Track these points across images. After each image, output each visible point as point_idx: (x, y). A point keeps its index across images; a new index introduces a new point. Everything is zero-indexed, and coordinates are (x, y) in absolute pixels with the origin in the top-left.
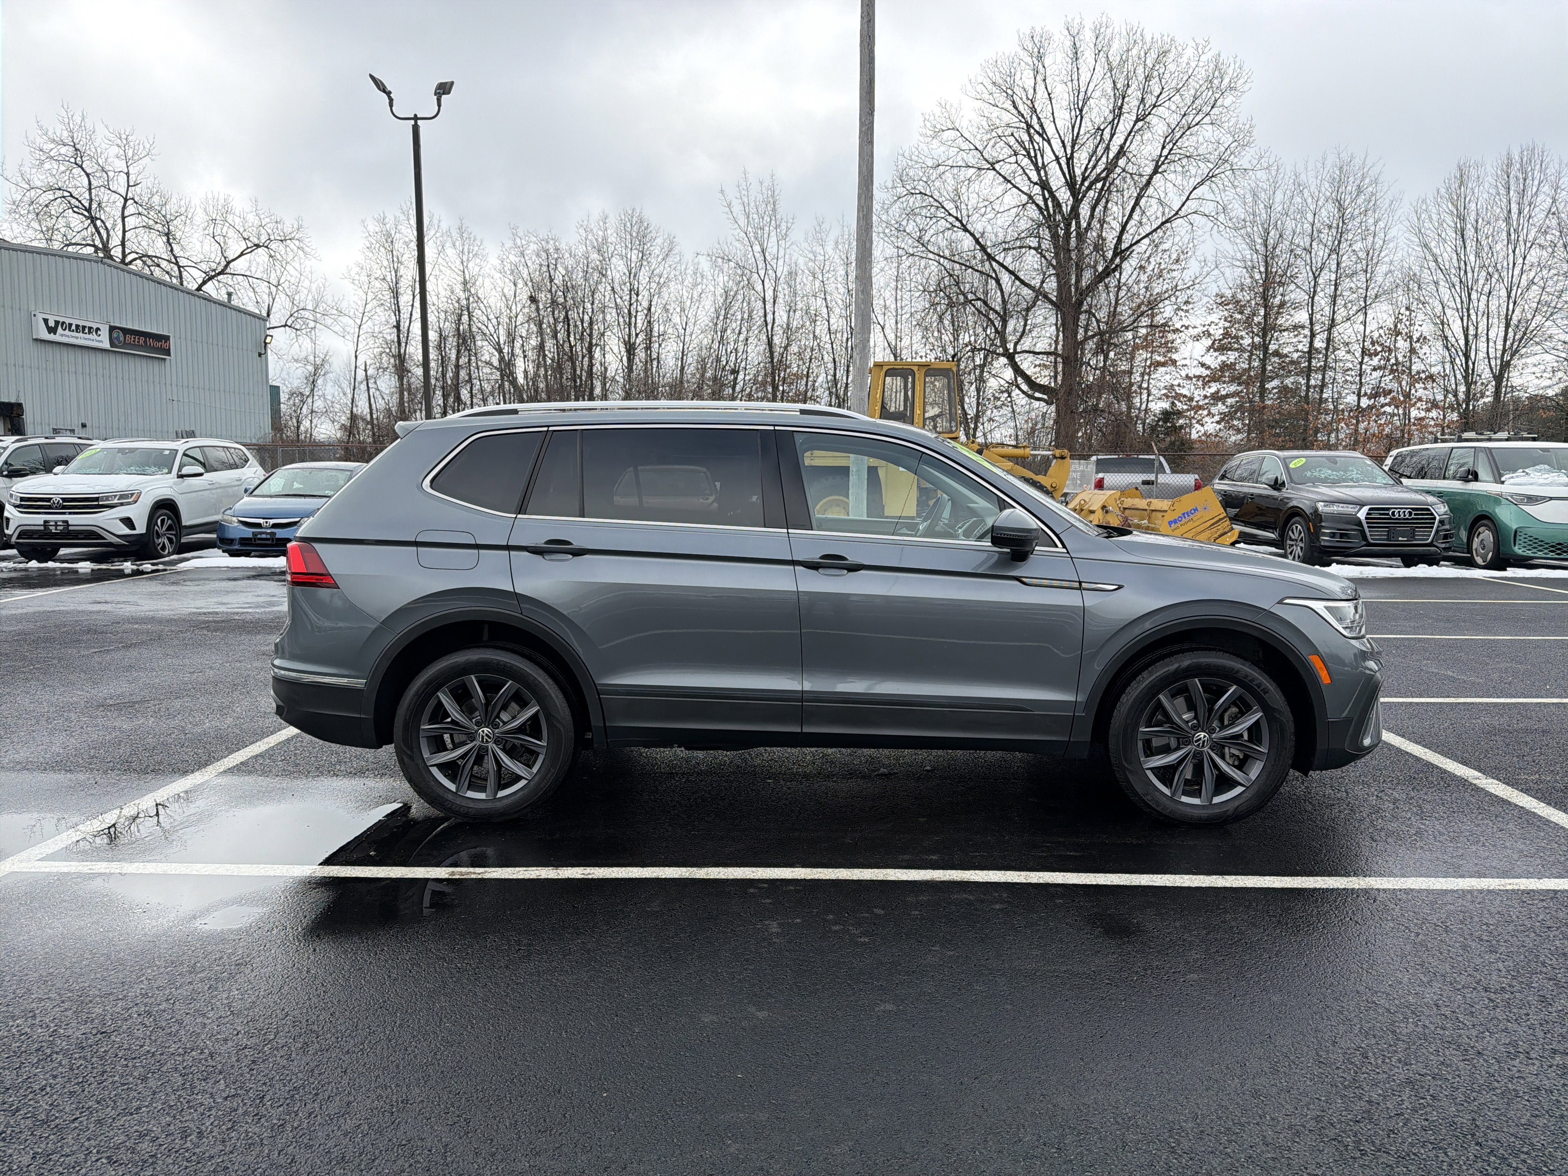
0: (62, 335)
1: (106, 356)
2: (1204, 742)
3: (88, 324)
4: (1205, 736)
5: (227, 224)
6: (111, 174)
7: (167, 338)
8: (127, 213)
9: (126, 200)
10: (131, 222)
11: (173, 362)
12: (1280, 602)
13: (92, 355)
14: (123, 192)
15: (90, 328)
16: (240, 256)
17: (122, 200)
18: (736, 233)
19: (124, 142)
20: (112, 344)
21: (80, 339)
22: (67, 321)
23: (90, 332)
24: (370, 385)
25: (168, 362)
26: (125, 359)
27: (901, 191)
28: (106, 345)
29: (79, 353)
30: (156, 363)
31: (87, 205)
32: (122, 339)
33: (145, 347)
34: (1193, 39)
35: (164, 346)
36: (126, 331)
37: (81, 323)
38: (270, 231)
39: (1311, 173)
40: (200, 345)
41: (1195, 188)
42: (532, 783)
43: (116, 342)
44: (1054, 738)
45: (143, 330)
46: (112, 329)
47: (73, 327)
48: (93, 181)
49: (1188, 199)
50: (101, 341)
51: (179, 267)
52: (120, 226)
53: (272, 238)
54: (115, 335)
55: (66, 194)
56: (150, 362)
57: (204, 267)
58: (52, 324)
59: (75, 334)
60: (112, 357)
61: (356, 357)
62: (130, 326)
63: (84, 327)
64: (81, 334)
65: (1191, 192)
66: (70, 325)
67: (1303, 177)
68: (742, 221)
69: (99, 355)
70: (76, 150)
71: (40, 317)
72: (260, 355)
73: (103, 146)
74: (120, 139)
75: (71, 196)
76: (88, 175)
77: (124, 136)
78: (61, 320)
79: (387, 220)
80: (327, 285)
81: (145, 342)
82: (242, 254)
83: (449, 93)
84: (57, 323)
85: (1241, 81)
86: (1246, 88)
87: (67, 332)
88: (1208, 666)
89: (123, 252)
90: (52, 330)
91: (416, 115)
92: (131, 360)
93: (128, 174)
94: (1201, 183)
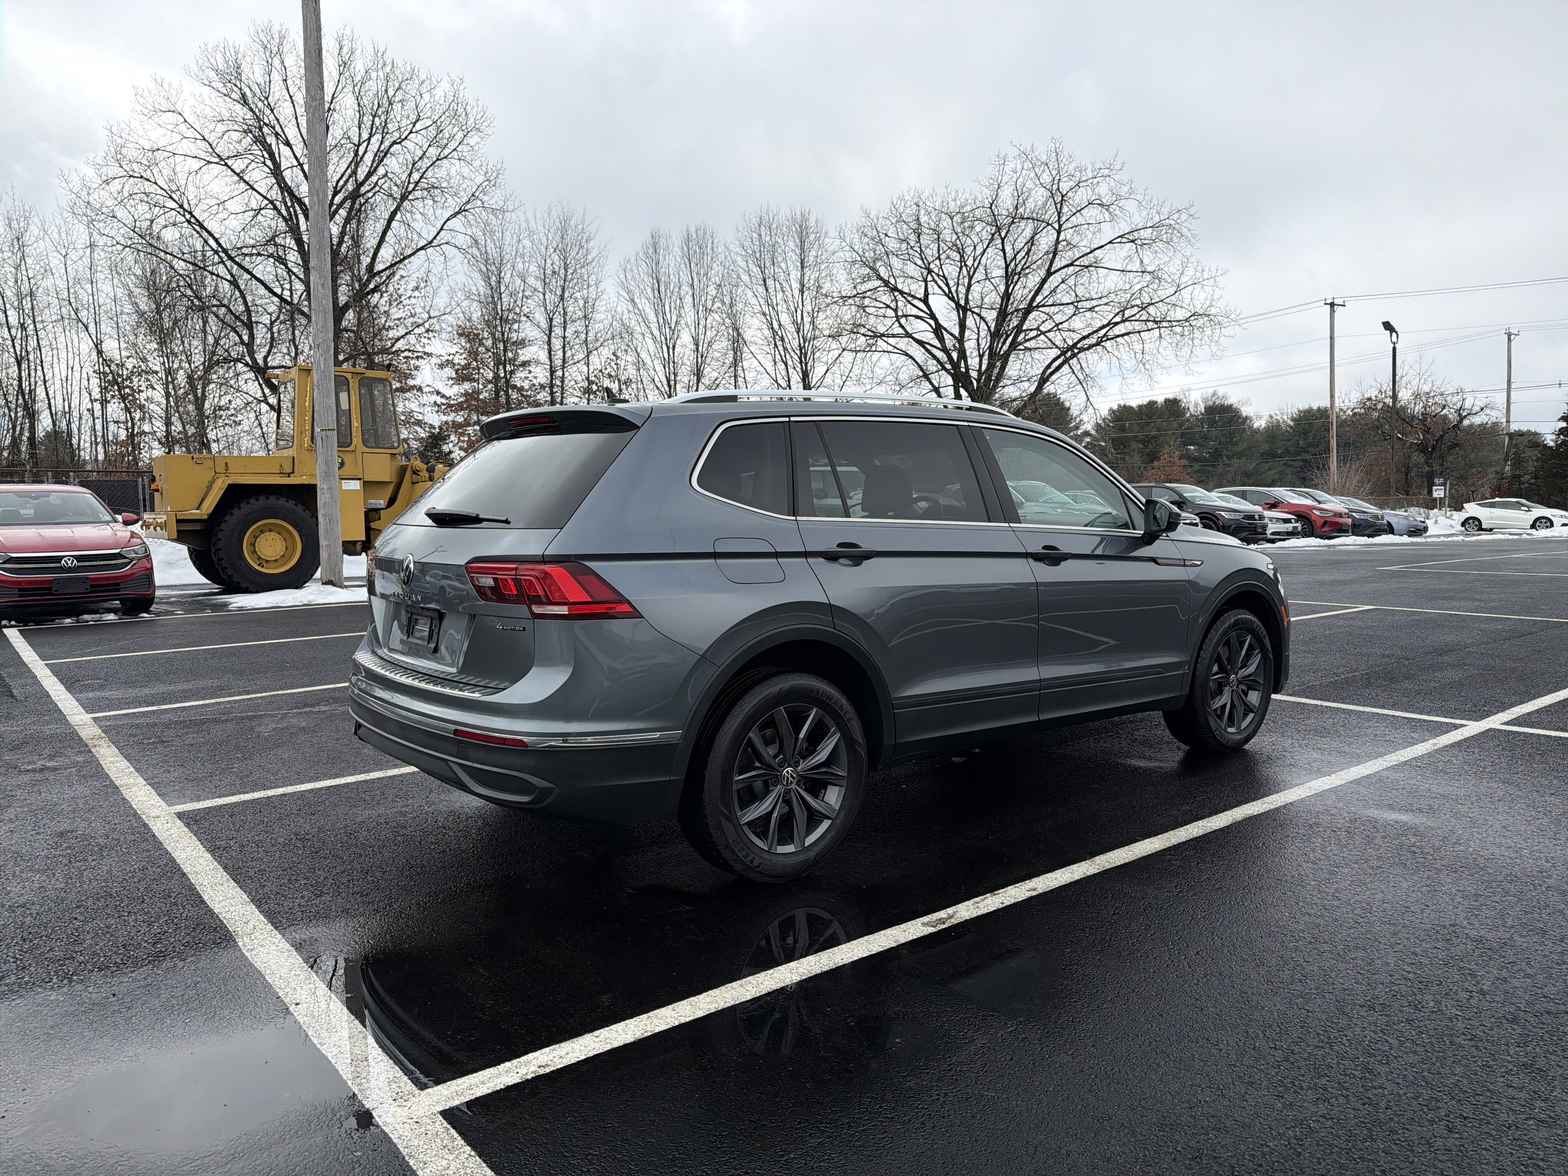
27: (116, 171)
34: (448, 74)
39: (539, 222)
41: (448, 220)
42: (838, 821)
49: (442, 229)
65: (445, 223)
67: (532, 223)
85: (485, 124)
86: (490, 132)
94: (455, 215)
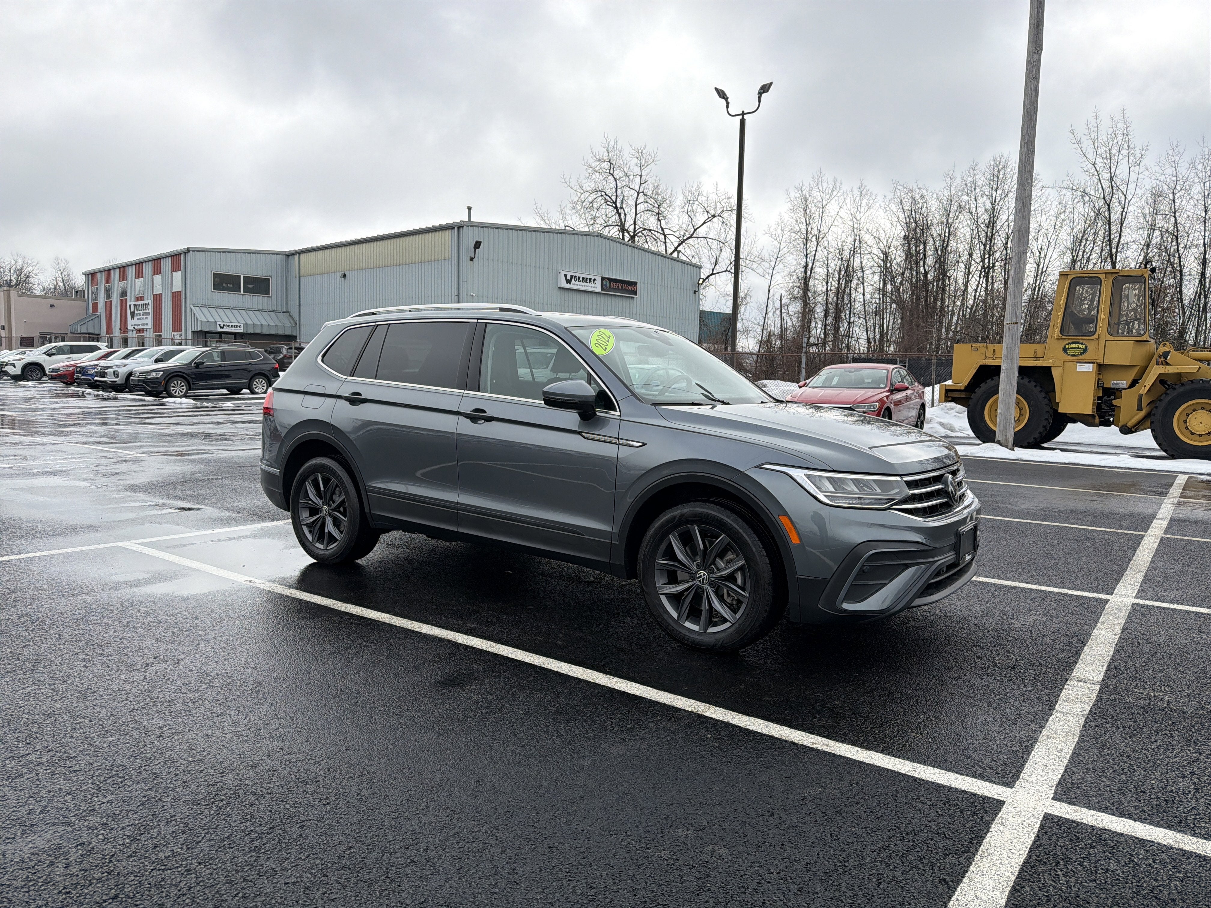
0: (574, 284)
1: (599, 297)
2: (703, 579)
3: (589, 277)
4: (704, 575)
5: (697, 203)
6: (631, 177)
7: (635, 284)
8: (638, 202)
9: (638, 193)
10: (640, 208)
11: (639, 299)
12: (759, 467)
13: (591, 296)
14: (637, 188)
15: (590, 279)
16: (703, 224)
17: (636, 194)
18: (1083, 165)
19: (640, 154)
20: (602, 289)
21: (585, 286)
22: (578, 275)
23: (590, 282)
24: (783, 311)
25: (635, 299)
26: (610, 298)
28: (599, 290)
29: (583, 295)
30: (628, 301)
31: (614, 200)
32: (608, 285)
33: (622, 290)
35: (633, 289)
36: (611, 280)
37: (585, 276)
38: (724, 205)
40: (656, 287)
42: (340, 544)
43: (605, 287)
44: (599, 559)
45: (622, 279)
46: (603, 279)
47: (581, 279)
48: (619, 184)
50: (596, 287)
51: (665, 236)
52: (634, 210)
53: (725, 209)
54: (604, 283)
55: (603, 194)
56: (624, 300)
57: (677, 234)
58: (569, 278)
59: (581, 283)
60: (602, 297)
61: (769, 291)
62: (614, 277)
63: (587, 279)
64: (585, 284)
66: (579, 278)
68: (1091, 155)
69: (595, 296)
70: (611, 164)
71: (563, 273)
72: (695, 292)
73: (628, 159)
74: (638, 153)
75: (606, 195)
76: (616, 180)
77: (640, 151)
78: (574, 274)
79: (804, 188)
80: (756, 240)
81: (622, 287)
82: (704, 223)
83: (768, 91)
84: (572, 276)
87: (577, 282)
88: (707, 516)
89: (635, 228)
90: (569, 282)
91: (743, 112)
92: (613, 298)
93: (641, 176)
